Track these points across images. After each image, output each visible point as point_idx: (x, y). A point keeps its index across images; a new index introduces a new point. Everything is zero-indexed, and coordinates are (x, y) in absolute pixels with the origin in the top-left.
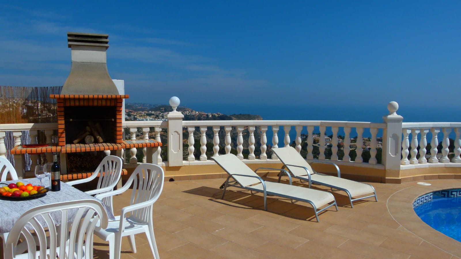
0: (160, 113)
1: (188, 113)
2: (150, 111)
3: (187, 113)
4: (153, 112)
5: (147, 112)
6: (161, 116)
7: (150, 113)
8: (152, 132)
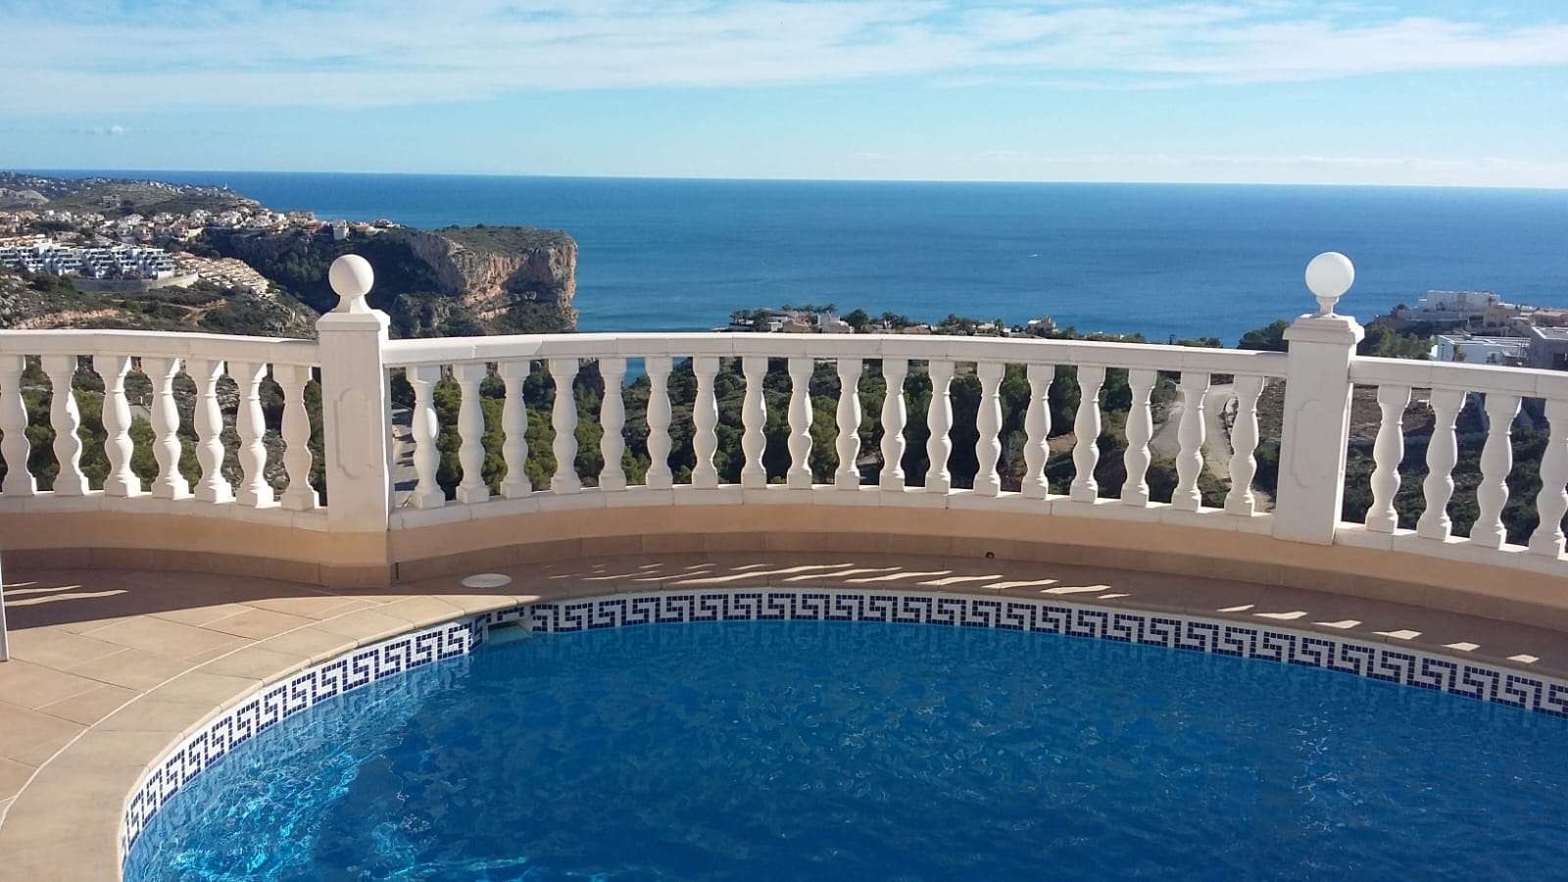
0: (101, 218)
1: (239, 222)
2: (52, 213)
3: (234, 221)
4: (66, 216)
5: (33, 216)
6: (106, 235)
7: (48, 219)
8: (59, 311)
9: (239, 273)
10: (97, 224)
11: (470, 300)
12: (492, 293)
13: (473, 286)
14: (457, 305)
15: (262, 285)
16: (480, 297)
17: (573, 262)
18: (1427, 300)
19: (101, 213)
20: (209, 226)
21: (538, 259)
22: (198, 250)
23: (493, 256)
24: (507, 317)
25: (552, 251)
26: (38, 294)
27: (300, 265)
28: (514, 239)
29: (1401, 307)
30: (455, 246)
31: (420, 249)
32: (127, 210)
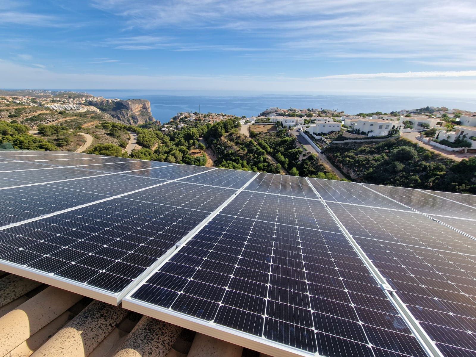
1: (91, 100)
2: (55, 98)
4: (58, 99)
5: (52, 99)
6: (67, 102)
7: (55, 100)
9: (93, 108)
10: (65, 100)
11: (134, 111)
12: (137, 110)
13: (134, 109)
14: (132, 112)
15: (98, 110)
16: (135, 111)
17: (150, 105)
18: (269, 109)
19: (65, 98)
20: (86, 100)
21: (144, 105)
22: (85, 104)
23: (137, 104)
24: (141, 114)
25: (146, 103)
26: (61, 115)
27: (104, 106)
28: (139, 101)
29: (267, 110)
30: (130, 103)
31: (124, 103)
32: (70, 98)
